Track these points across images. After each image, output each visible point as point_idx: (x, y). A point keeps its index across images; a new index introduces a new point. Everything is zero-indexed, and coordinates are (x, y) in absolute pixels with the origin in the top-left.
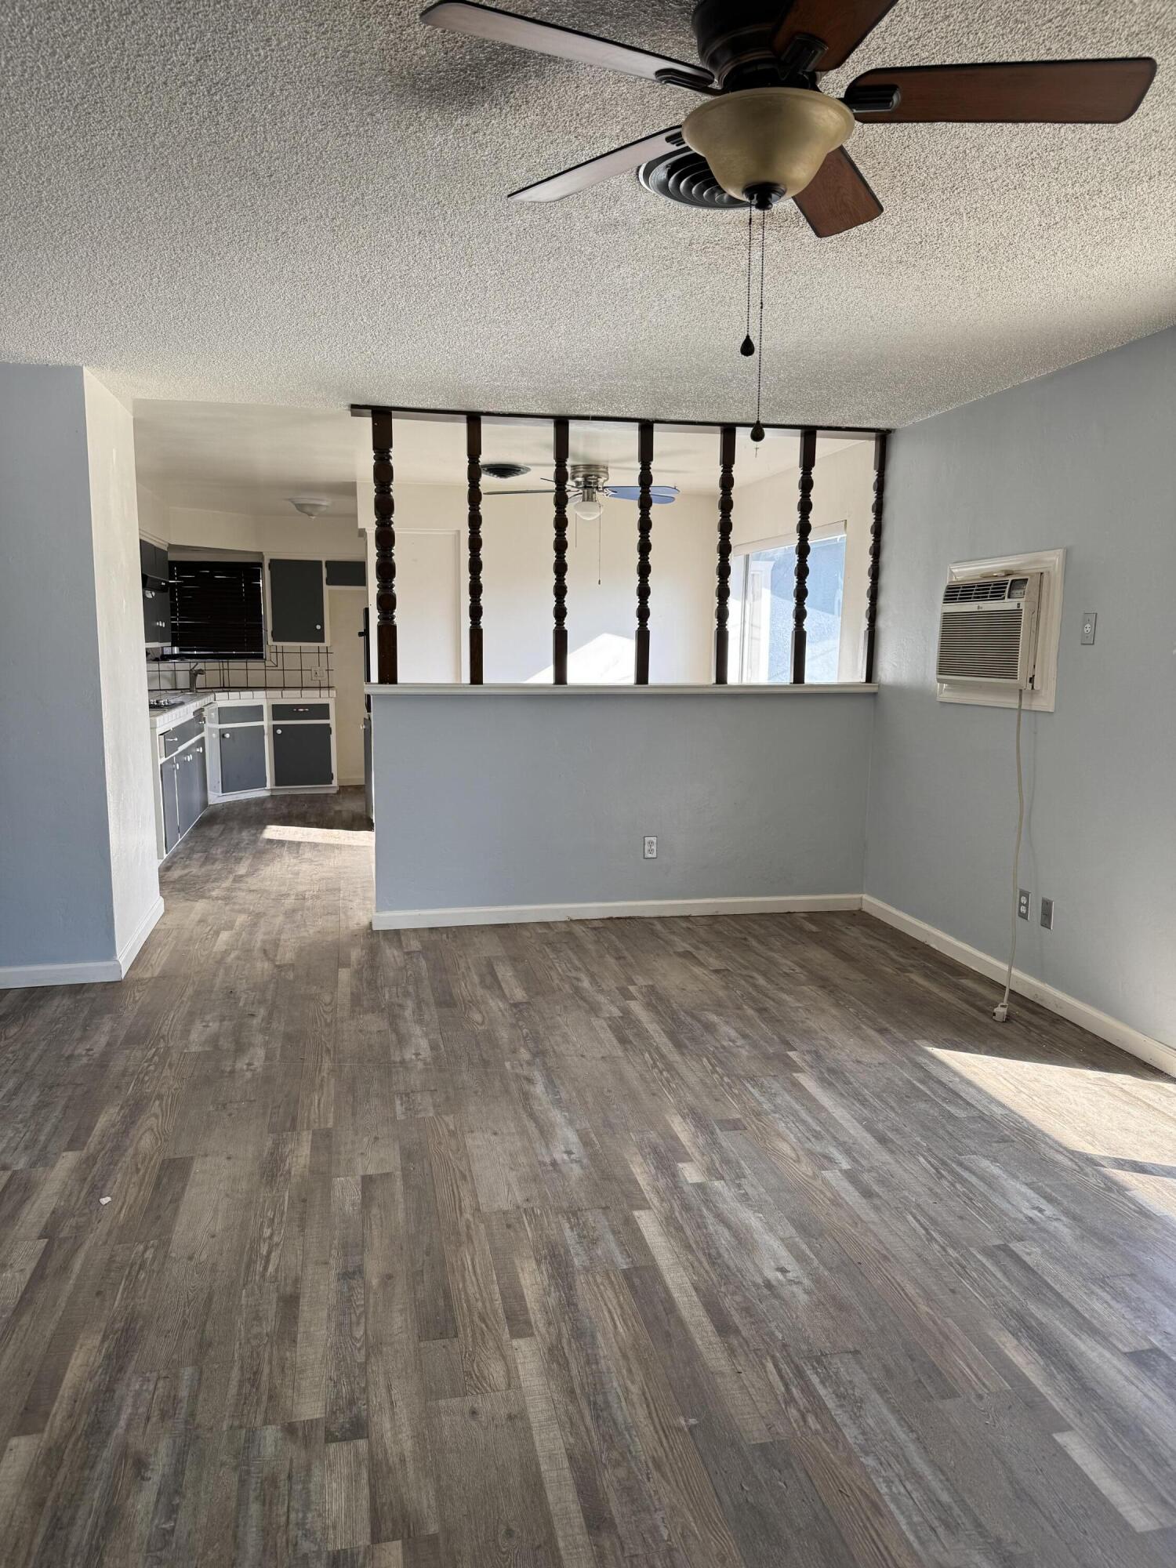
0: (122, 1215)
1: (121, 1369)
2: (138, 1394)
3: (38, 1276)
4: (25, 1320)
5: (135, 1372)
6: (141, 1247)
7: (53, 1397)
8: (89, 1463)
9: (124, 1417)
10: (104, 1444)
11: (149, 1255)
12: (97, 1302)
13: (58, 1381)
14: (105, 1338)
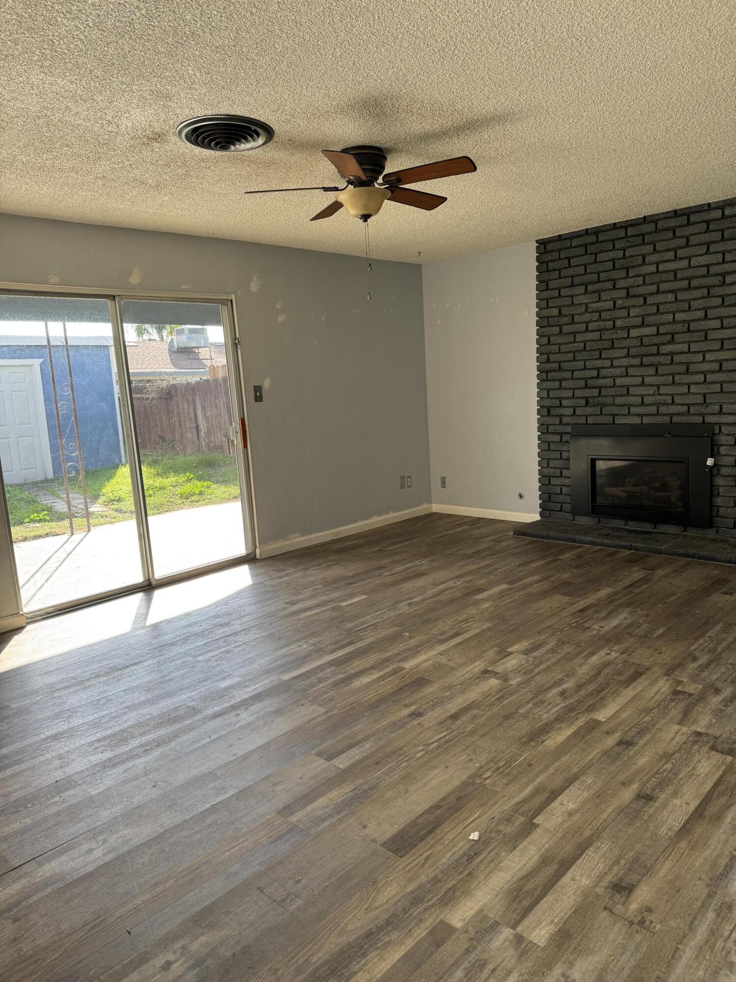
0: (476, 816)
1: (547, 724)
2: (547, 713)
3: (554, 795)
4: (575, 770)
5: (542, 721)
6: (487, 782)
7: (581, 728)
8: (579, 701)
9: (558, 708)
10: (571, 704)
11: (488, 774)
12: (533, 762)
13: (575, 734)
14: (543, 742)
